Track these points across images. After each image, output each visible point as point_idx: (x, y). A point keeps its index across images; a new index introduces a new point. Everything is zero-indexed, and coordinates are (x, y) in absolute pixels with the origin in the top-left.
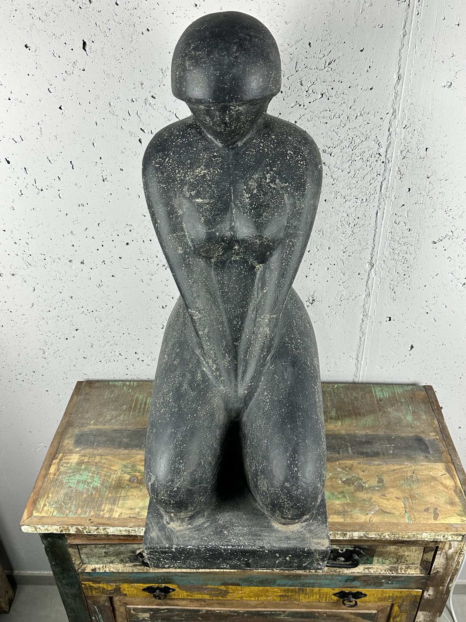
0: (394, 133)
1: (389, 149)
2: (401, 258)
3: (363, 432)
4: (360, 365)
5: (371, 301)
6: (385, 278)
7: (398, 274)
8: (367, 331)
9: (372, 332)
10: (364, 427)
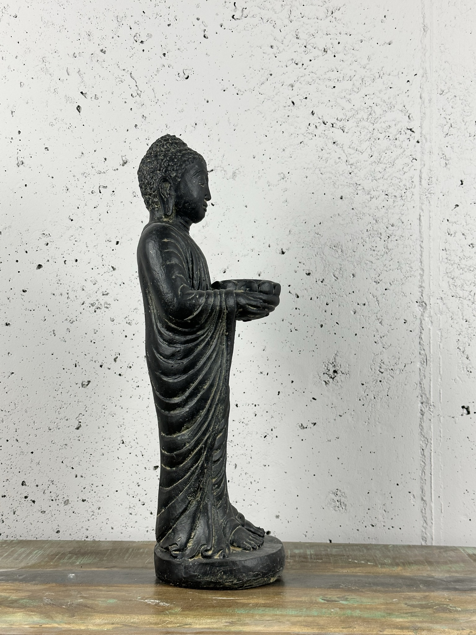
2: (466, 294)
3: (447, 575)
4: (430, 512)
5: (432, 372)
6: (448, 330)
7: (467, 322)
8: (432, 435)
9: (440, 437)
10: (449, 571)
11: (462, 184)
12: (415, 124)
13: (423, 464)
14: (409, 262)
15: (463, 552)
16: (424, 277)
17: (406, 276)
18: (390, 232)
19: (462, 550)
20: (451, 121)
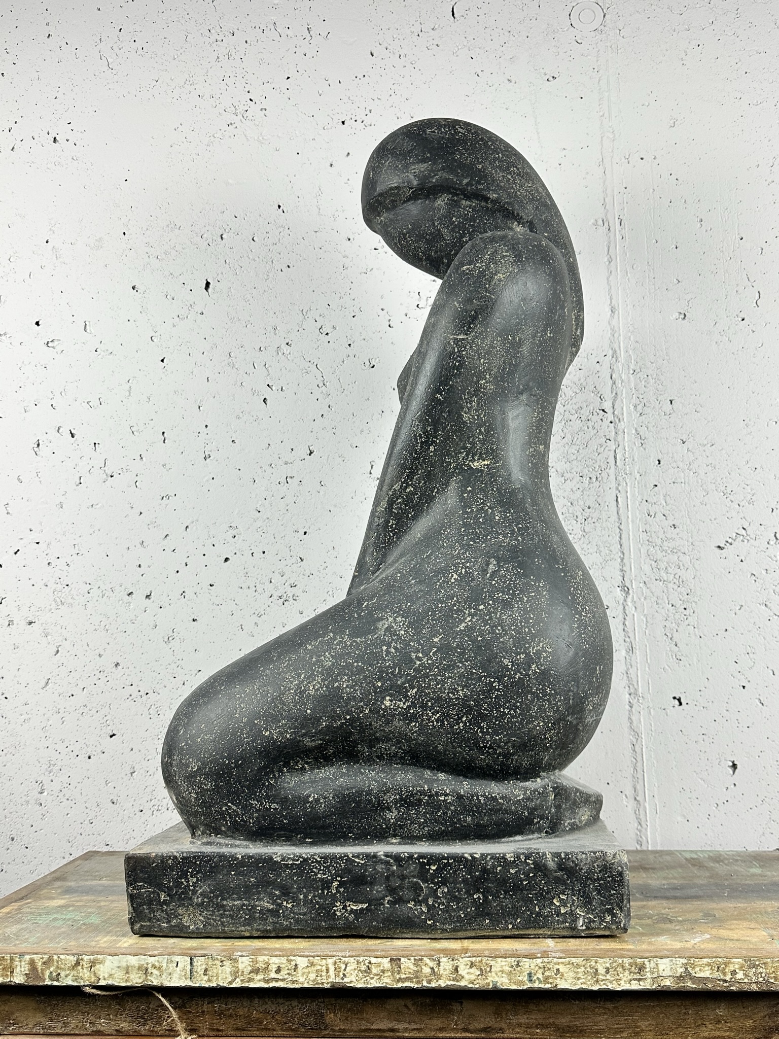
0: (620, 382)
1: (617, 402)
2: (671, 577)
3: (664, 882)
4: (644, 813)
5: (638, 662)
6: (653, 615)
7: (673, 607)
8: (643, 729)
9: (652, 730)
10: (665, 878)
11: (659, 463)
12: (607, 405)
13: (634, 760)
14: (608, 545)
15: (680, 856)
16: (624, 561)
17: (606, 560)
18: (587, 515)
19: (678, 854)
20: (645, 401)
